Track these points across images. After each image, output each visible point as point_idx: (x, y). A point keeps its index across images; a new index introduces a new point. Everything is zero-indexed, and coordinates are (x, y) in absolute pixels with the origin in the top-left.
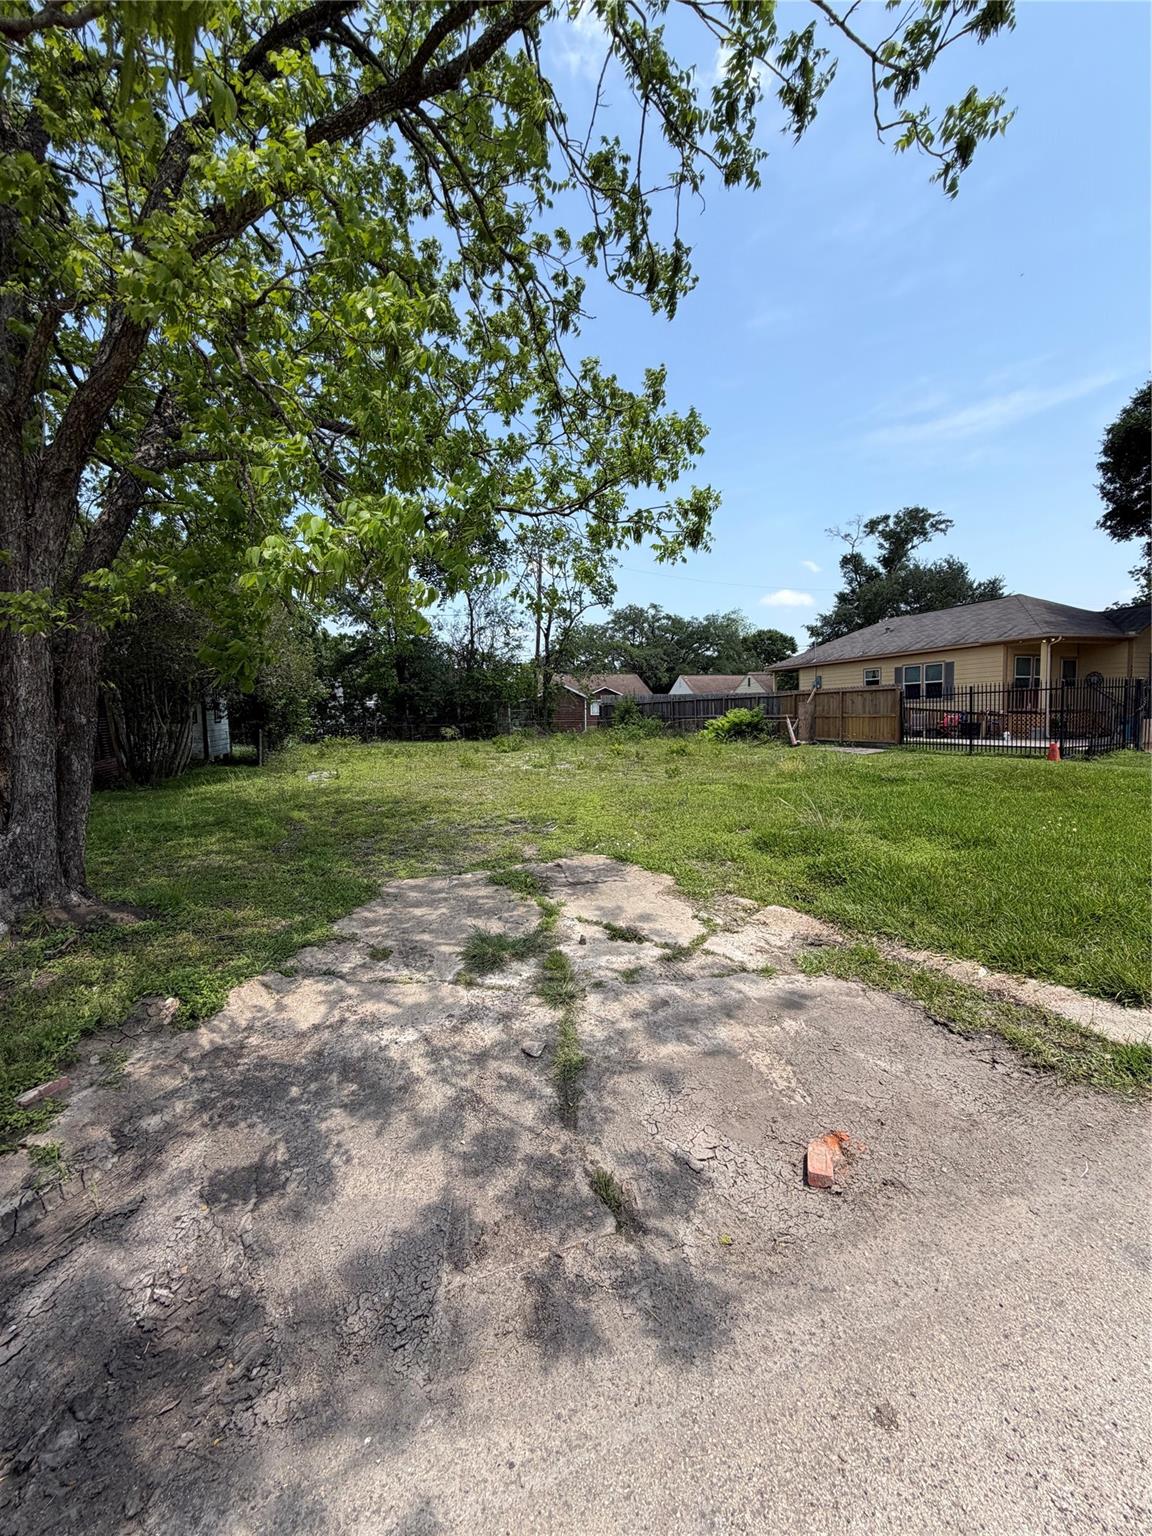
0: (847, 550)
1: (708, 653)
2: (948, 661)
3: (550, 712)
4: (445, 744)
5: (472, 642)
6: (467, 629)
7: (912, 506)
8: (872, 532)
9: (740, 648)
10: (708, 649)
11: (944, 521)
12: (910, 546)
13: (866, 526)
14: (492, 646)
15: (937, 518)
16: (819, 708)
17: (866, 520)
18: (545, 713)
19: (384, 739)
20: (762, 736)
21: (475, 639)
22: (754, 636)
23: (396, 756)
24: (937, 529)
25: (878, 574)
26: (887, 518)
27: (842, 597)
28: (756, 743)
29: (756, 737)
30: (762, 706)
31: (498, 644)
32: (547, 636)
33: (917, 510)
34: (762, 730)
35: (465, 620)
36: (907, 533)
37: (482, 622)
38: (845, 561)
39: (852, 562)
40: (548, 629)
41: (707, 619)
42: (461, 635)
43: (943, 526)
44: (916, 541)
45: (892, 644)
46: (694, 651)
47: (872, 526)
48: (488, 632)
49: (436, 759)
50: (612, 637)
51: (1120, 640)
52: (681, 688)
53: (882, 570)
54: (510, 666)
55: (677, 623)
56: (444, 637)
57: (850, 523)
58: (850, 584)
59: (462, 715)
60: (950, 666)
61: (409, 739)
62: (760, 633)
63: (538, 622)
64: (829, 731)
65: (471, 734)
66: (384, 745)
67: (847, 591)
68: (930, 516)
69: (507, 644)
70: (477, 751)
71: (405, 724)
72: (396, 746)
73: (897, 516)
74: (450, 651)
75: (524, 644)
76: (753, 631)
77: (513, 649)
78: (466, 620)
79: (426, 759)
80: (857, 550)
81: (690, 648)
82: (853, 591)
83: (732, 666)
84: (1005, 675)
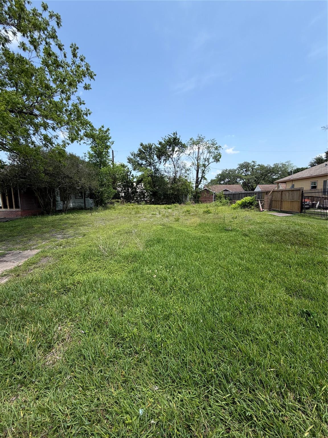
10: (274, 176)
16: (274, 197)
18: (197, 197)
29: (250, 208)
32: (198, 173)
34: (252, 205)
50: (238, 173)
52: (259, 189)
55: (262, 167)
64: (276, 206)
81: (266, 175)
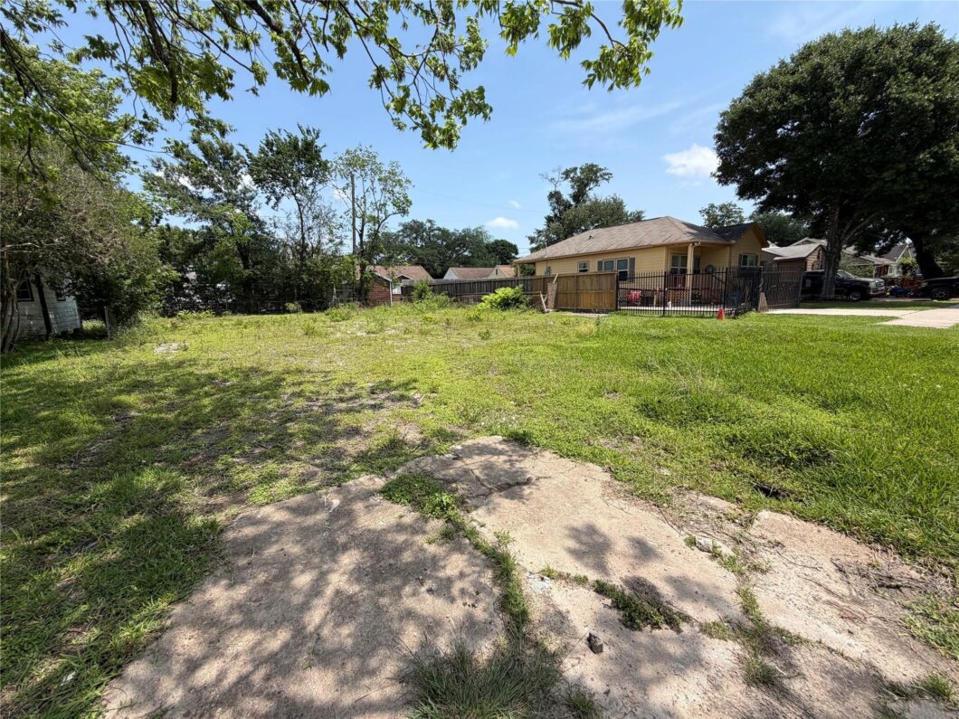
0: (552, 189)
1: (466, 253)
2: (632, 256)
3: (367, 291)
4: (288, 316)
5: (303, 238)
6: (298, 228)
7: (590, 163)
8: (566, 178)
9: (485, 251)
10: (465, 251)
11: (608, 174)
12: (587, 189)
13: (563, 174)
14: (319, 242)
15: (604, 172)
16: (560, 287)
17: (564, 170)
18: (363, 291)
19: (234, 313)
20: (522, 306)
21: (306, 236)
22: (493, 244)
23: (245, 327)
24: (604, 179)
25: (571, 205)
26: (576, 169)
27: (549, 219)
28: (519, 311)
29: (518, 307)
30: (521, 286)
31: (324, 240)
32: (361, 236)
33: (592, 166)
34: (521, 303)
35: (295, 221)
36: (587, 179)
37: (310, 223)
38: (551, 196)
39: (555, 196)
40: (362, 231)
41: (464, 231)
42: (293, 232)
43: (606, 177)
44: (592, 186)
45: (596, 246)
46: (457, 251)
47: (567, 174)
48: (315, 231)
49: (281, 328)
50: (402, 242)
51: (726, 246)
52: (452, 275)
53: (572, 203)
54: (335, 257)
55: (445, 233)
56: (280, 234)
57: (554, 171)
58: (553, 210)
59: (299, 294)
60: (633, 260)
61: (256, 313)
62: (497, 242)
63: (353, 224)
64: (568, 302)
65: (308, 308)
66: (236, 318)
67: (552, 215)
68: (601, 170)
69: (331, 241)
70: (315, 321)
71: (252, 301)
72: (246, 318)
73: (581, 169)
74: (285, 245)
75: (345, 241)
76: (492, 240)
77: (336, 245)
78: (298, 221)
79: (272, 328)
80: (558, 189)
81: (454, 250)
82: (556, 215)
83: (481, 262)
84: (666, 267)
